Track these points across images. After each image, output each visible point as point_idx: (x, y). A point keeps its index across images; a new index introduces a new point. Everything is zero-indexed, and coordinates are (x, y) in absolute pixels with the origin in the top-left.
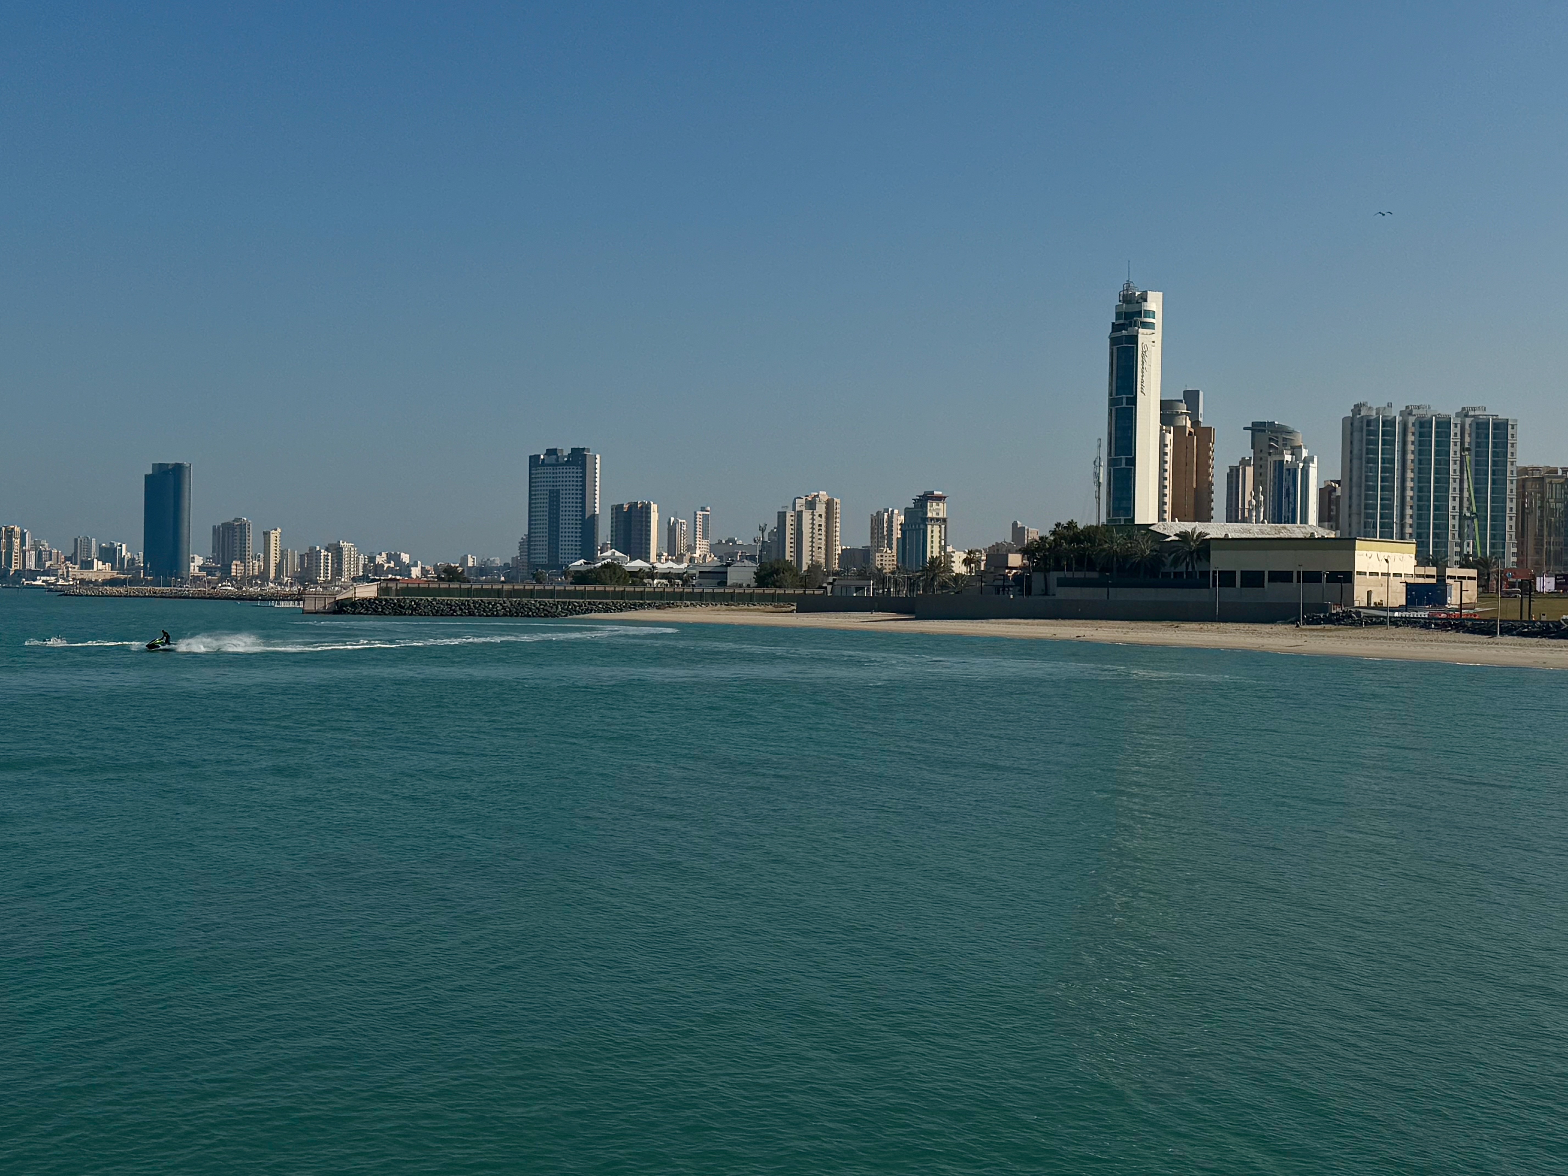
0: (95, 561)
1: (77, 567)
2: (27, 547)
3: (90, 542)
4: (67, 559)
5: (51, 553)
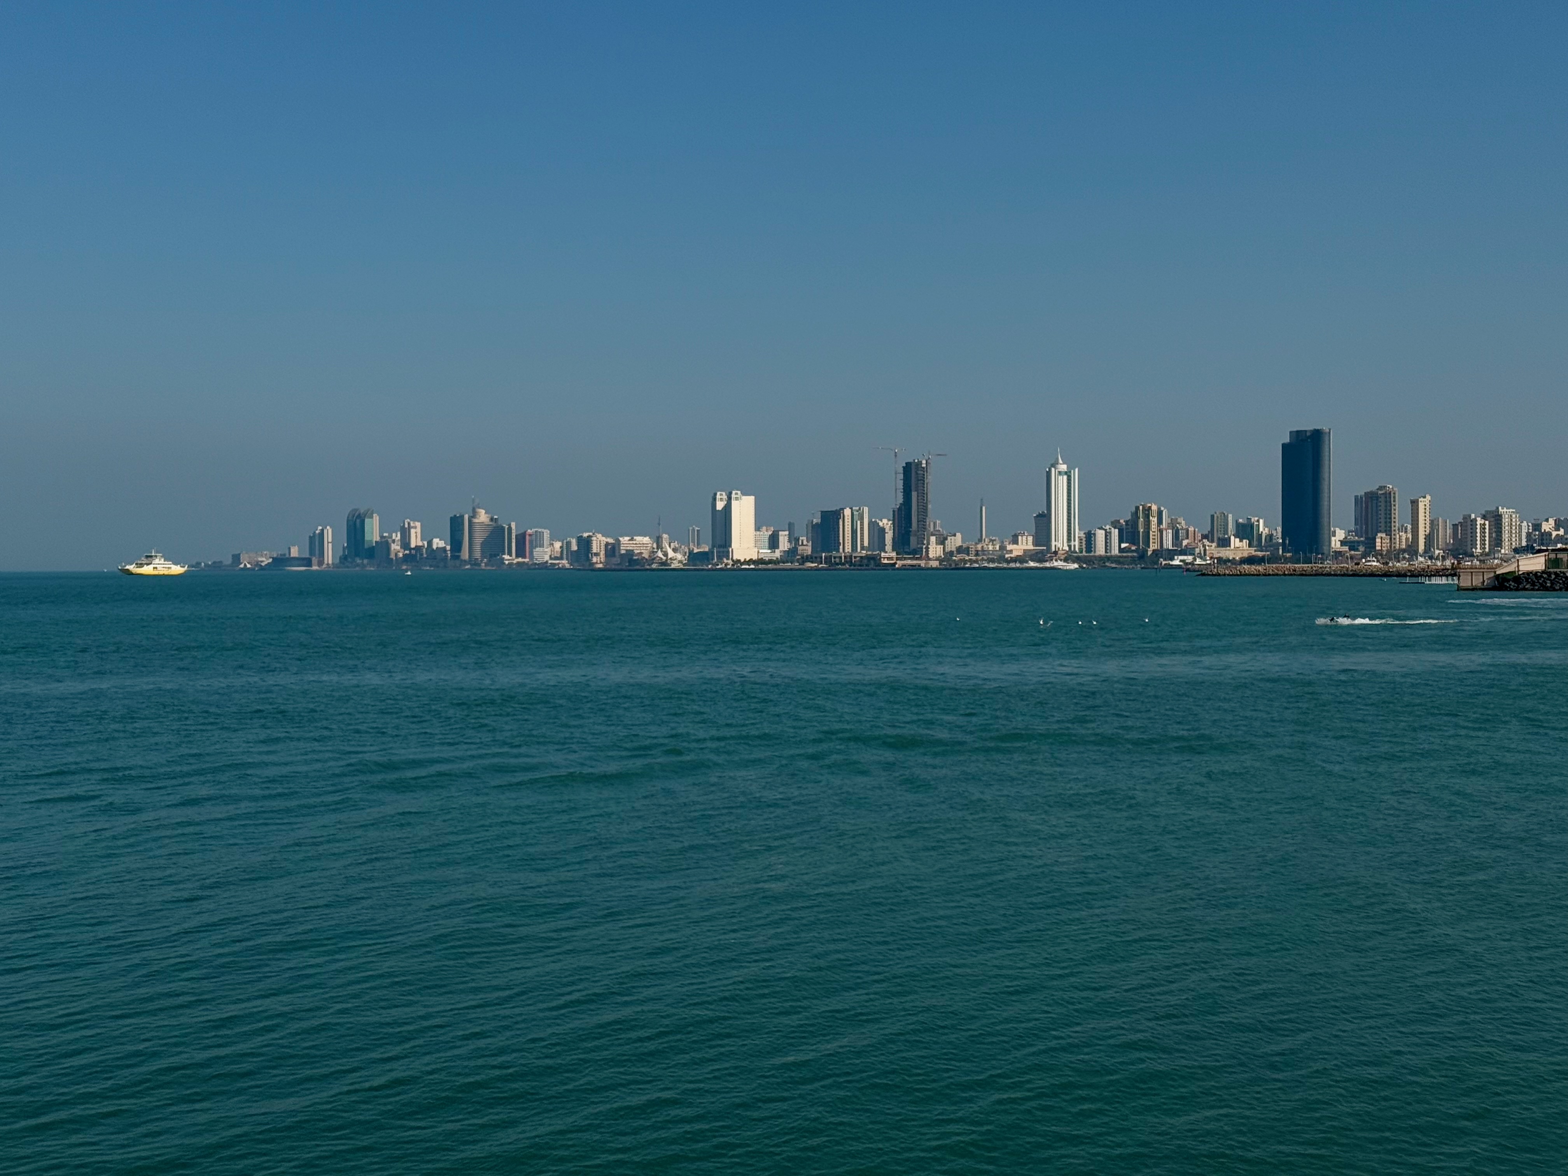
0: (1232, 538)
1: (1214, 545)
2: (1164, 526)
3: (1226, 518)
4: (1204, 537)
5: (1187, 531)
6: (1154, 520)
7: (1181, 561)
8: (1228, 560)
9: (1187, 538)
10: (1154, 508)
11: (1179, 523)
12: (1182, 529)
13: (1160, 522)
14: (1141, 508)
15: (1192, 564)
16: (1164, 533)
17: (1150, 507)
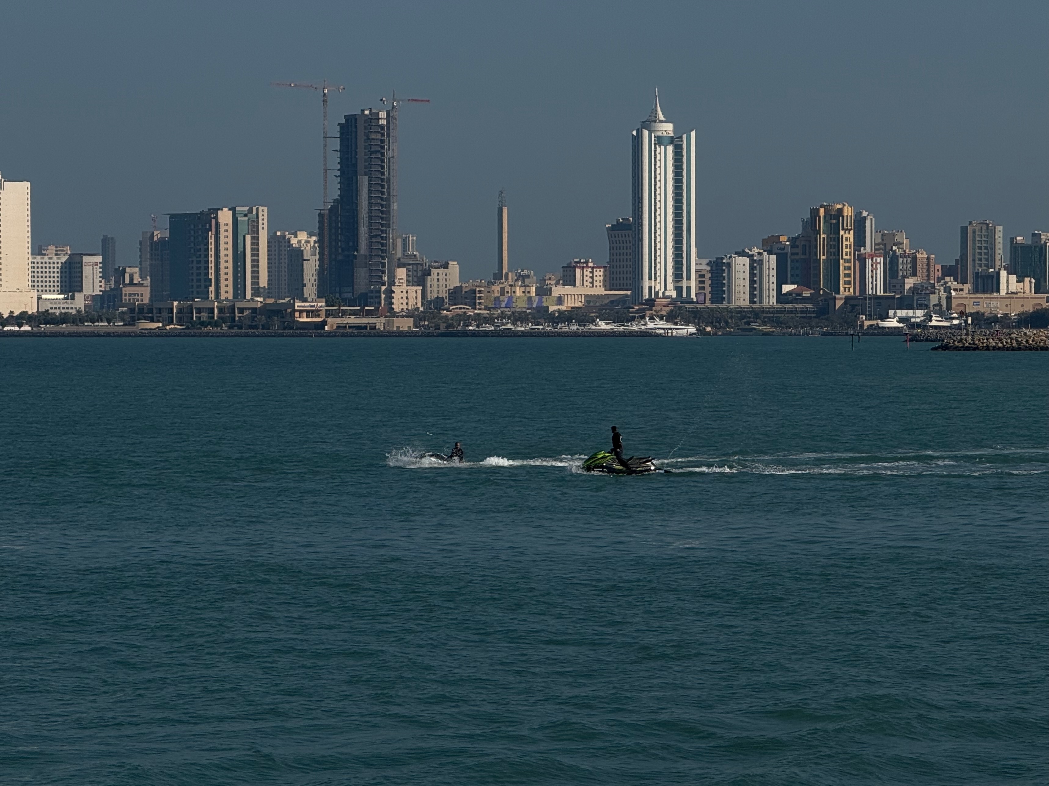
0: (1003, 273)
1: (967, 287)
2: (868, 249)
3: (991, 234)
4: (948, 271)
5: (914, 259)
6: (848, 238)
7: (901, 320)
8: (995, 319)
9: (914, 274)
10: (848, 211)
11: (899, 244)
12: (904, 256)
13: (860, 241)
14: (822, 211)
15: (922, 325)
16: (869, 262)
17: (840, 211)
